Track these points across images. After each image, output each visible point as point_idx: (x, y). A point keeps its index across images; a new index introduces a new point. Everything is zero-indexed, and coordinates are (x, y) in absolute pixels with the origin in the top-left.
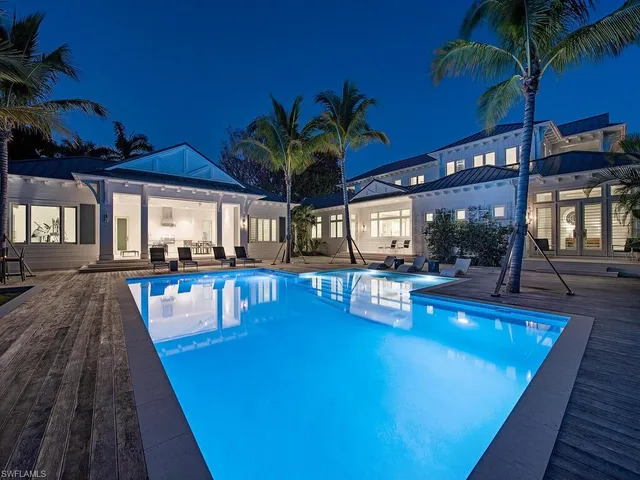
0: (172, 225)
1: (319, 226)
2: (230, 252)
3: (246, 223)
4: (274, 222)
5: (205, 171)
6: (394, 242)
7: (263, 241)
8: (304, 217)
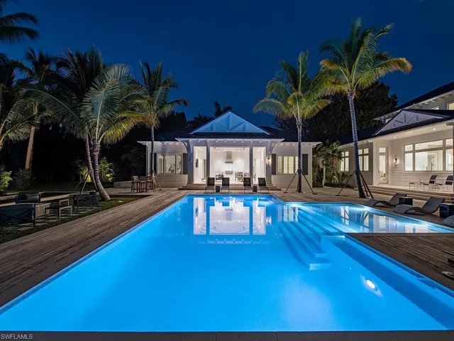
0: (232, 163)
1: (347, 159)
2: (255, 182)
3: (270, 161)
4: (297, 158)
5: (241, 126)
6: (434, 177)
7: (288, 174)
8: (330, 152)
